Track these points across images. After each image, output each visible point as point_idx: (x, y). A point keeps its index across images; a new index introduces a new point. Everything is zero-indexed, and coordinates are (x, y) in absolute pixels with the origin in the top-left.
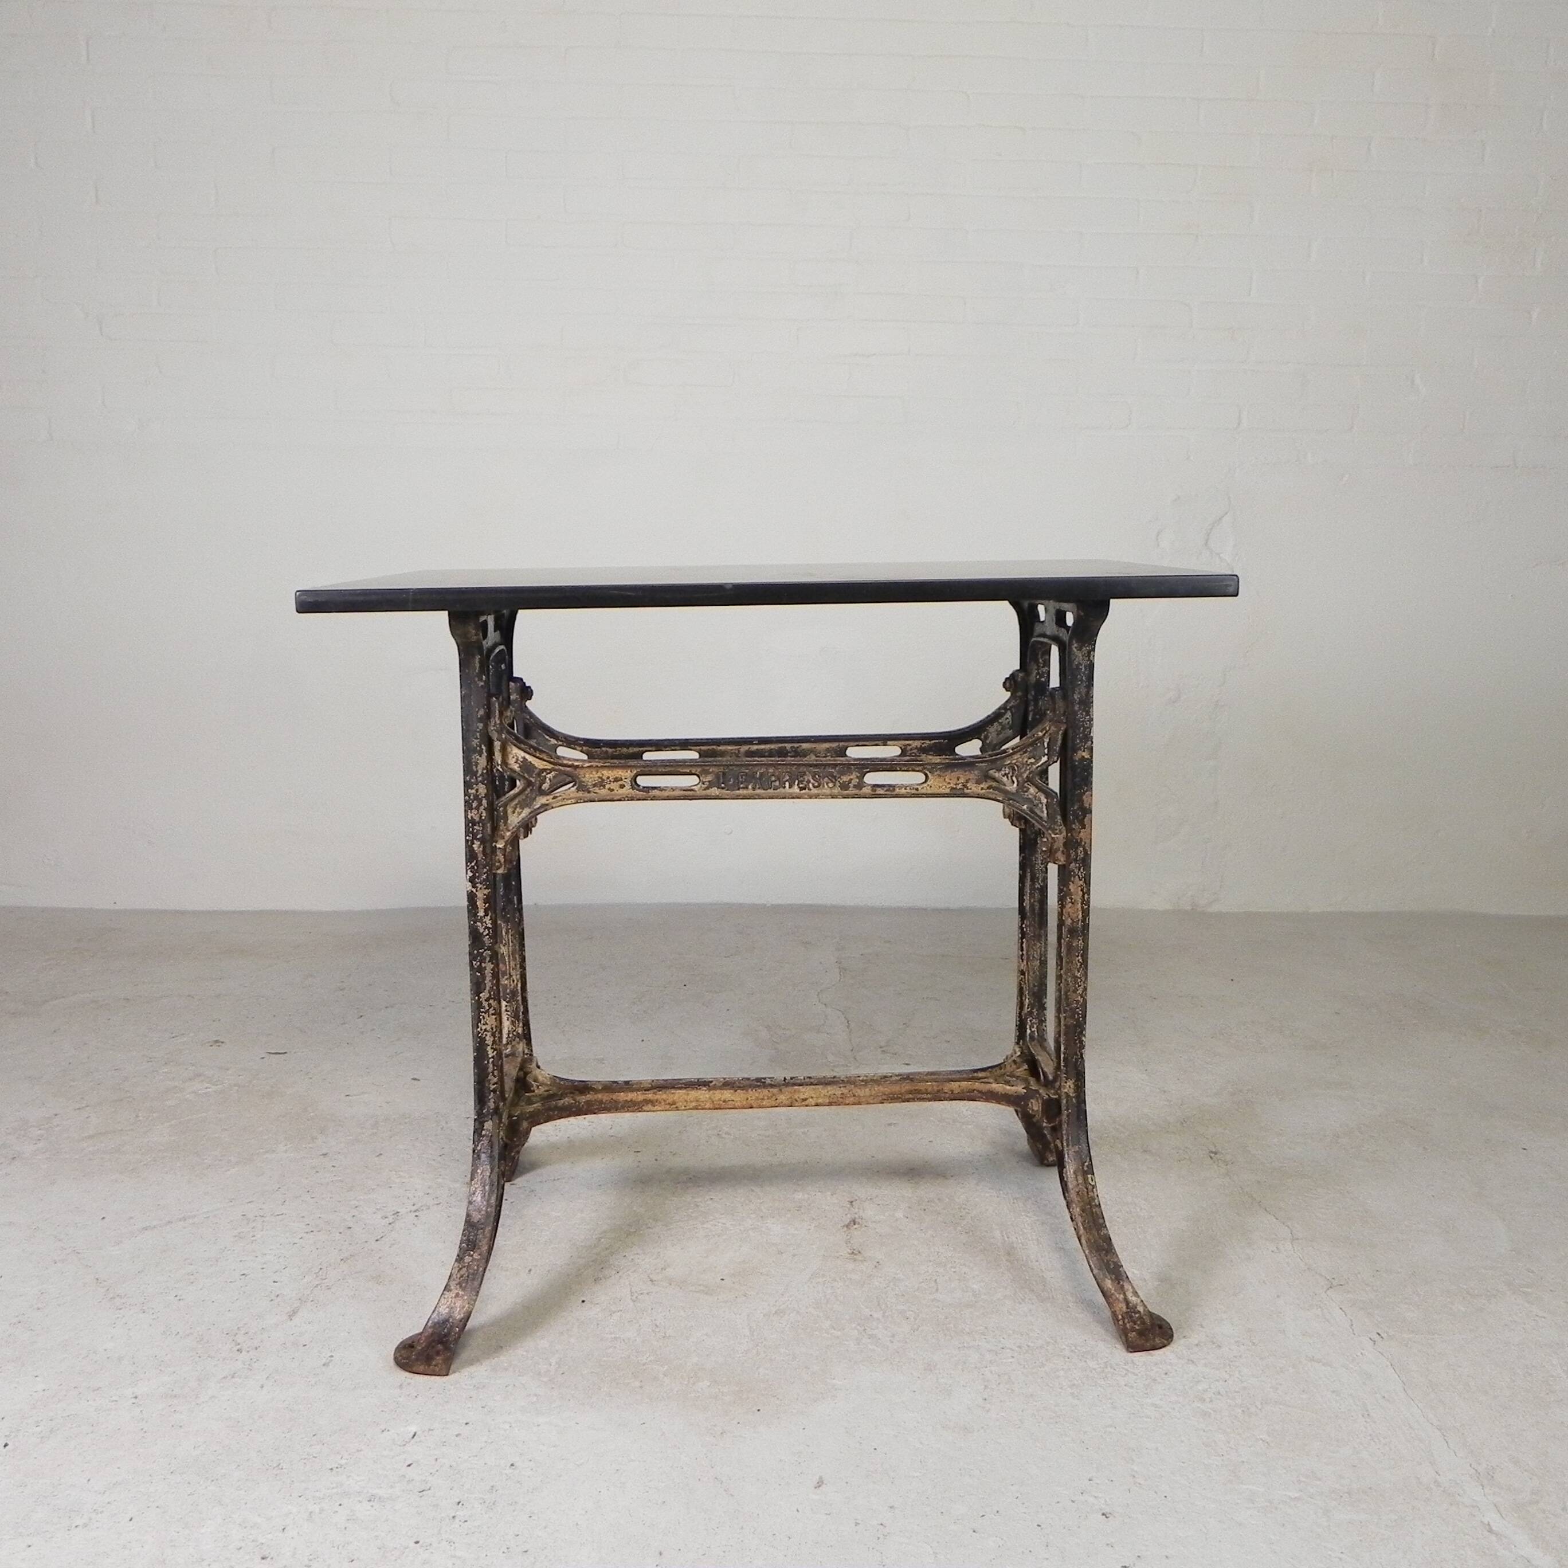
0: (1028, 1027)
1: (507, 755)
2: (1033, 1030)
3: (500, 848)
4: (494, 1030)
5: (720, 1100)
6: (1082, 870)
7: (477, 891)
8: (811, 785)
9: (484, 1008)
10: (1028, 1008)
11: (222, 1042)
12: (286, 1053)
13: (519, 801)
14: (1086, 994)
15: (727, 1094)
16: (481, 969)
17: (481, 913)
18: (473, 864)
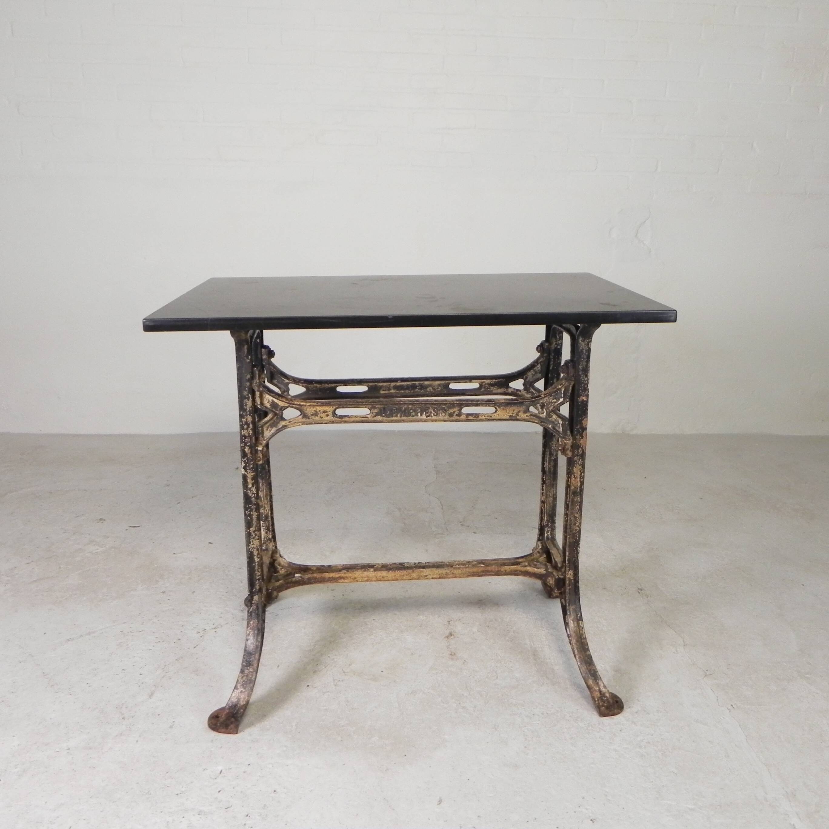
0: (546, 532)
1: (263, 399)
2: (548, 534)
3: (260, 450)
4: (258, 547)
5: (380, 576)
6: (580, 460)
7: (247, 474)
8: (432, 415)
9: (252, 536)
10: (546, 522)
11: (104, 520)
12: (139, 526)
13: (270, 424)
14: (581, 526)
15: (384, 573)
16: (250, 515)
17: (250, 486)
18: (245, 459)
